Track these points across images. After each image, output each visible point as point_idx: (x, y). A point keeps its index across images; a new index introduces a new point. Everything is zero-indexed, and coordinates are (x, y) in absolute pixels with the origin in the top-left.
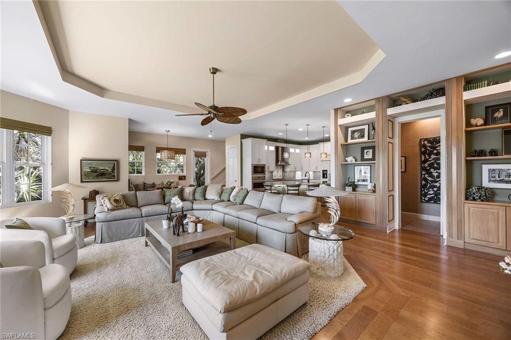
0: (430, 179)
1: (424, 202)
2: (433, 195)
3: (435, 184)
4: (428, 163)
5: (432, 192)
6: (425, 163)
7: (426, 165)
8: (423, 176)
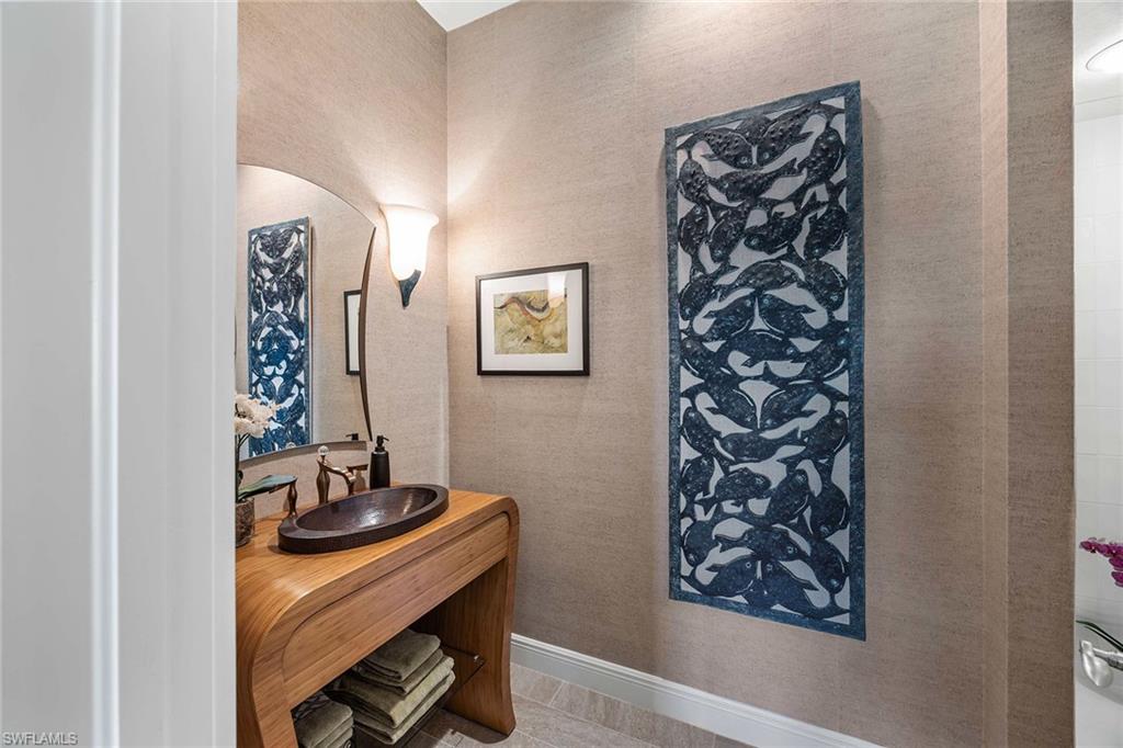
0: (724, 426)
1: (686, 597)
2: (745, 552)
3: (754, 467)
4: (714, 305)
5: (733, 528)
6: (697, 309)
7: (702, 325)
8: (685, 403)
